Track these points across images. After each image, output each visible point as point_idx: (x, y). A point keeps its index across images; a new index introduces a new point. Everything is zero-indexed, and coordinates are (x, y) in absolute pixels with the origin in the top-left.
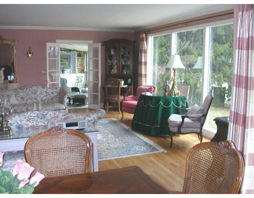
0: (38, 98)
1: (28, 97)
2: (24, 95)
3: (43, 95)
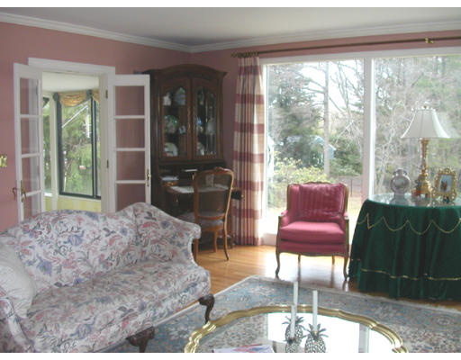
0: (92, 258)
1: (62, 258)
2: (46, 254)
3: (102, 243)
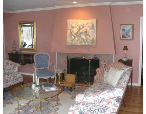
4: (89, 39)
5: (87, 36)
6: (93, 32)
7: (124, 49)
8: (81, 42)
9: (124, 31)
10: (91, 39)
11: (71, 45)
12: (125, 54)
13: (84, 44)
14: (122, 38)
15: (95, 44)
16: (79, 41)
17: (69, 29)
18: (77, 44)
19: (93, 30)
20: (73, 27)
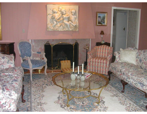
2: (142, 58)
4: (72, 25)
5: (70, 22)
6: (75, 18)
7: (101, 34)
8: (64, 28)
9: (99, 18)
10: (74, 25)
11: (54, 31)
12: (102, 38)
13: (67, 29)
14: (98, 24)
15: (78, 30)
16: (62, 27)
17: (49, 14)
18: (60, 30)
19: (75, 16)
20: (54, 13)
